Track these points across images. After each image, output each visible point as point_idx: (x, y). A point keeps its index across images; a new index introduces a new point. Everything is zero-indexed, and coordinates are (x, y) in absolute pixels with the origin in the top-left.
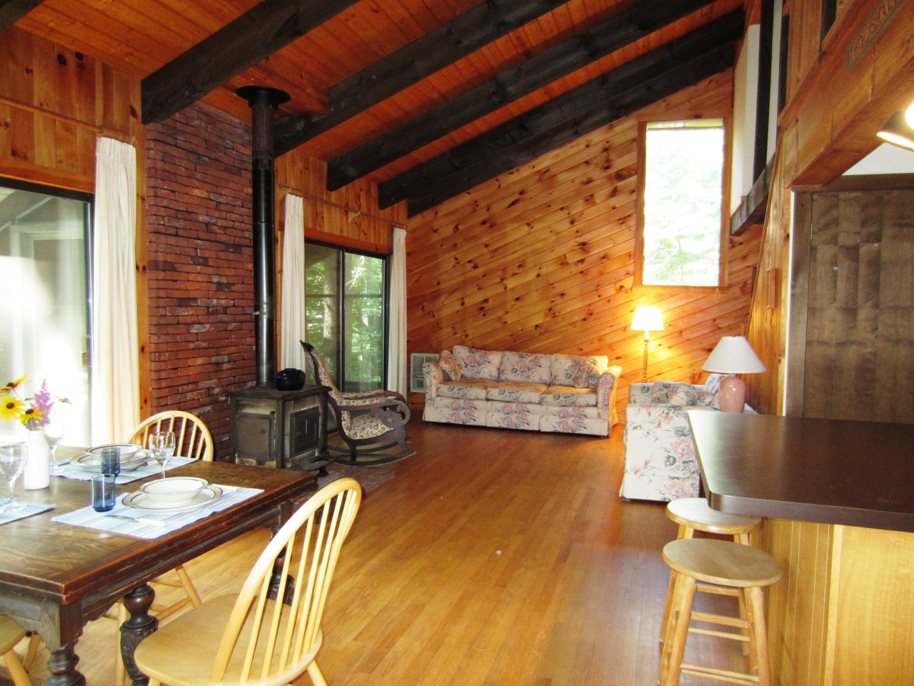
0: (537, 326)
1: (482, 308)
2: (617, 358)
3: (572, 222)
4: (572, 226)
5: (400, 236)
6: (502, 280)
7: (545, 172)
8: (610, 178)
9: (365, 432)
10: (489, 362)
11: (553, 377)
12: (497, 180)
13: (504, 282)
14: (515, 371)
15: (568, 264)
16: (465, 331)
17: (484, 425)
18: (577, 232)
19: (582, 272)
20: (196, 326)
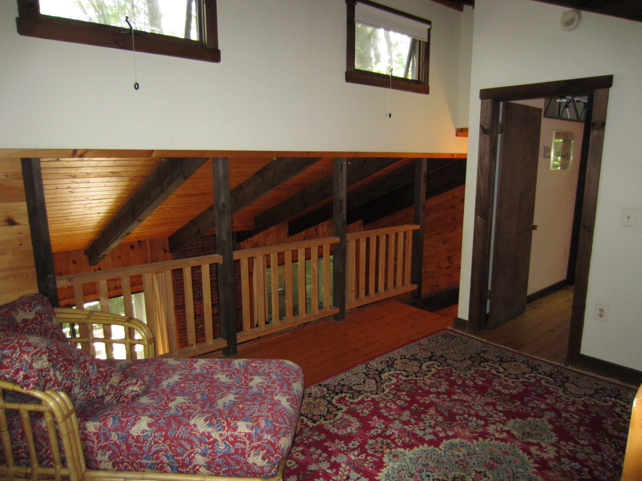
3: (444, 243)
18: (447, 249)
19: (448, 275)
20: (200, 325)
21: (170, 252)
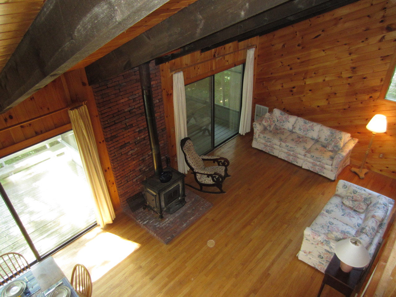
0: (318, 106)
1: (291, 91)
2: (358, 133)
3: (350, 54)
4: (349, 56)
5: (251, 54)
6: (304, 79)
7: (340, 19)
8: (382, 29)
9: (206, 181)
10: (289, 122)
11: (319, 137)
12: (310, 21)
13: (305, 80)
14: (300, 129)
15: (342, 77)
16: (282, 100)
17: (277, 156)
18: (352, 60)
19: (349, 84)
20: (130, 152)
21: (90, 84)
